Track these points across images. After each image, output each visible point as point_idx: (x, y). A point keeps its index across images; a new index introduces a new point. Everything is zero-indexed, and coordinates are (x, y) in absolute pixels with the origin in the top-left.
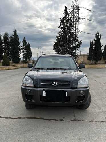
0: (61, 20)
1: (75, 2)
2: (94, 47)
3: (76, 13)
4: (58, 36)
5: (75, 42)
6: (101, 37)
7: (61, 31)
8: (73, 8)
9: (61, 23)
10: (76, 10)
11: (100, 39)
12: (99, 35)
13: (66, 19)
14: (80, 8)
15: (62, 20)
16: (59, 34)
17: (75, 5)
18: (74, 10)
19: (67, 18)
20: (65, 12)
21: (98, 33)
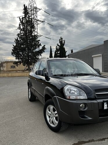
0: (20, 20)
1: (32, 2)
2: (59, 53)
3: (34, 15)
4: (17, 39)
5: (39, 47)
6: (64, 43)
7: (20, 33)
8: (31, 9)
9: (20, 23)
10: (34, 11)
11: (64, 44)
12: (62, 40)
13: (26, 19)
14: (39, 10)
15: (22, 20)
16: (19, 36)
17: (33, 5)
18: (31, 10)
19: (28, 19)
20: (24, 11)
21: (62, 39)
